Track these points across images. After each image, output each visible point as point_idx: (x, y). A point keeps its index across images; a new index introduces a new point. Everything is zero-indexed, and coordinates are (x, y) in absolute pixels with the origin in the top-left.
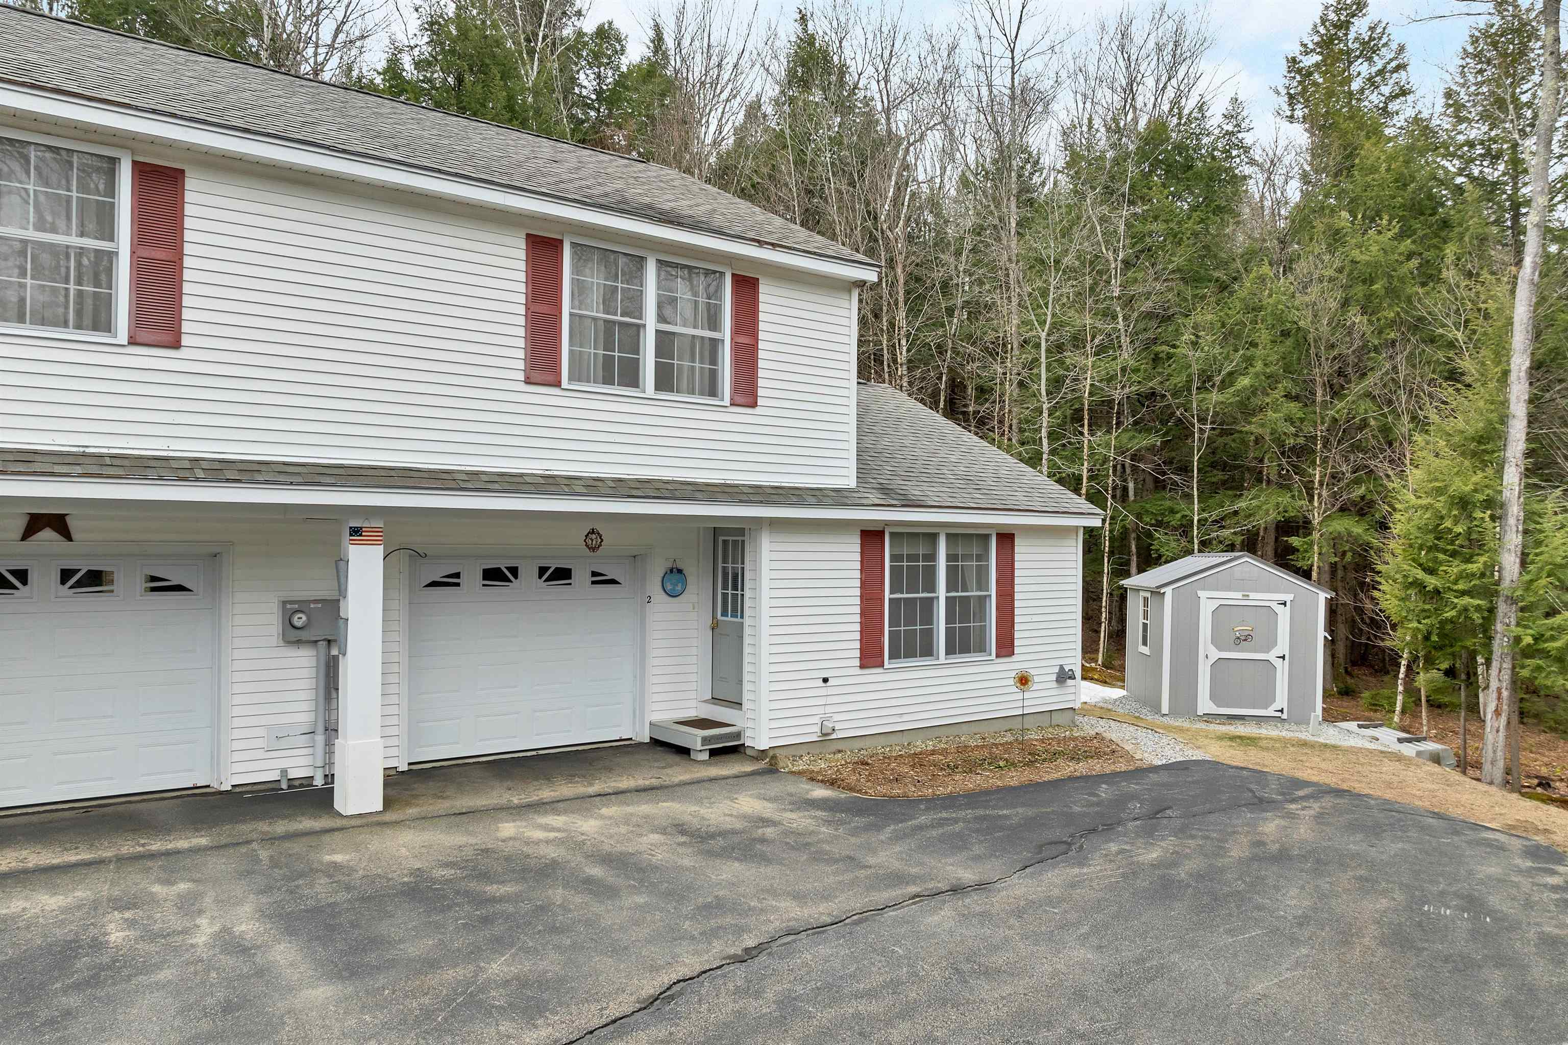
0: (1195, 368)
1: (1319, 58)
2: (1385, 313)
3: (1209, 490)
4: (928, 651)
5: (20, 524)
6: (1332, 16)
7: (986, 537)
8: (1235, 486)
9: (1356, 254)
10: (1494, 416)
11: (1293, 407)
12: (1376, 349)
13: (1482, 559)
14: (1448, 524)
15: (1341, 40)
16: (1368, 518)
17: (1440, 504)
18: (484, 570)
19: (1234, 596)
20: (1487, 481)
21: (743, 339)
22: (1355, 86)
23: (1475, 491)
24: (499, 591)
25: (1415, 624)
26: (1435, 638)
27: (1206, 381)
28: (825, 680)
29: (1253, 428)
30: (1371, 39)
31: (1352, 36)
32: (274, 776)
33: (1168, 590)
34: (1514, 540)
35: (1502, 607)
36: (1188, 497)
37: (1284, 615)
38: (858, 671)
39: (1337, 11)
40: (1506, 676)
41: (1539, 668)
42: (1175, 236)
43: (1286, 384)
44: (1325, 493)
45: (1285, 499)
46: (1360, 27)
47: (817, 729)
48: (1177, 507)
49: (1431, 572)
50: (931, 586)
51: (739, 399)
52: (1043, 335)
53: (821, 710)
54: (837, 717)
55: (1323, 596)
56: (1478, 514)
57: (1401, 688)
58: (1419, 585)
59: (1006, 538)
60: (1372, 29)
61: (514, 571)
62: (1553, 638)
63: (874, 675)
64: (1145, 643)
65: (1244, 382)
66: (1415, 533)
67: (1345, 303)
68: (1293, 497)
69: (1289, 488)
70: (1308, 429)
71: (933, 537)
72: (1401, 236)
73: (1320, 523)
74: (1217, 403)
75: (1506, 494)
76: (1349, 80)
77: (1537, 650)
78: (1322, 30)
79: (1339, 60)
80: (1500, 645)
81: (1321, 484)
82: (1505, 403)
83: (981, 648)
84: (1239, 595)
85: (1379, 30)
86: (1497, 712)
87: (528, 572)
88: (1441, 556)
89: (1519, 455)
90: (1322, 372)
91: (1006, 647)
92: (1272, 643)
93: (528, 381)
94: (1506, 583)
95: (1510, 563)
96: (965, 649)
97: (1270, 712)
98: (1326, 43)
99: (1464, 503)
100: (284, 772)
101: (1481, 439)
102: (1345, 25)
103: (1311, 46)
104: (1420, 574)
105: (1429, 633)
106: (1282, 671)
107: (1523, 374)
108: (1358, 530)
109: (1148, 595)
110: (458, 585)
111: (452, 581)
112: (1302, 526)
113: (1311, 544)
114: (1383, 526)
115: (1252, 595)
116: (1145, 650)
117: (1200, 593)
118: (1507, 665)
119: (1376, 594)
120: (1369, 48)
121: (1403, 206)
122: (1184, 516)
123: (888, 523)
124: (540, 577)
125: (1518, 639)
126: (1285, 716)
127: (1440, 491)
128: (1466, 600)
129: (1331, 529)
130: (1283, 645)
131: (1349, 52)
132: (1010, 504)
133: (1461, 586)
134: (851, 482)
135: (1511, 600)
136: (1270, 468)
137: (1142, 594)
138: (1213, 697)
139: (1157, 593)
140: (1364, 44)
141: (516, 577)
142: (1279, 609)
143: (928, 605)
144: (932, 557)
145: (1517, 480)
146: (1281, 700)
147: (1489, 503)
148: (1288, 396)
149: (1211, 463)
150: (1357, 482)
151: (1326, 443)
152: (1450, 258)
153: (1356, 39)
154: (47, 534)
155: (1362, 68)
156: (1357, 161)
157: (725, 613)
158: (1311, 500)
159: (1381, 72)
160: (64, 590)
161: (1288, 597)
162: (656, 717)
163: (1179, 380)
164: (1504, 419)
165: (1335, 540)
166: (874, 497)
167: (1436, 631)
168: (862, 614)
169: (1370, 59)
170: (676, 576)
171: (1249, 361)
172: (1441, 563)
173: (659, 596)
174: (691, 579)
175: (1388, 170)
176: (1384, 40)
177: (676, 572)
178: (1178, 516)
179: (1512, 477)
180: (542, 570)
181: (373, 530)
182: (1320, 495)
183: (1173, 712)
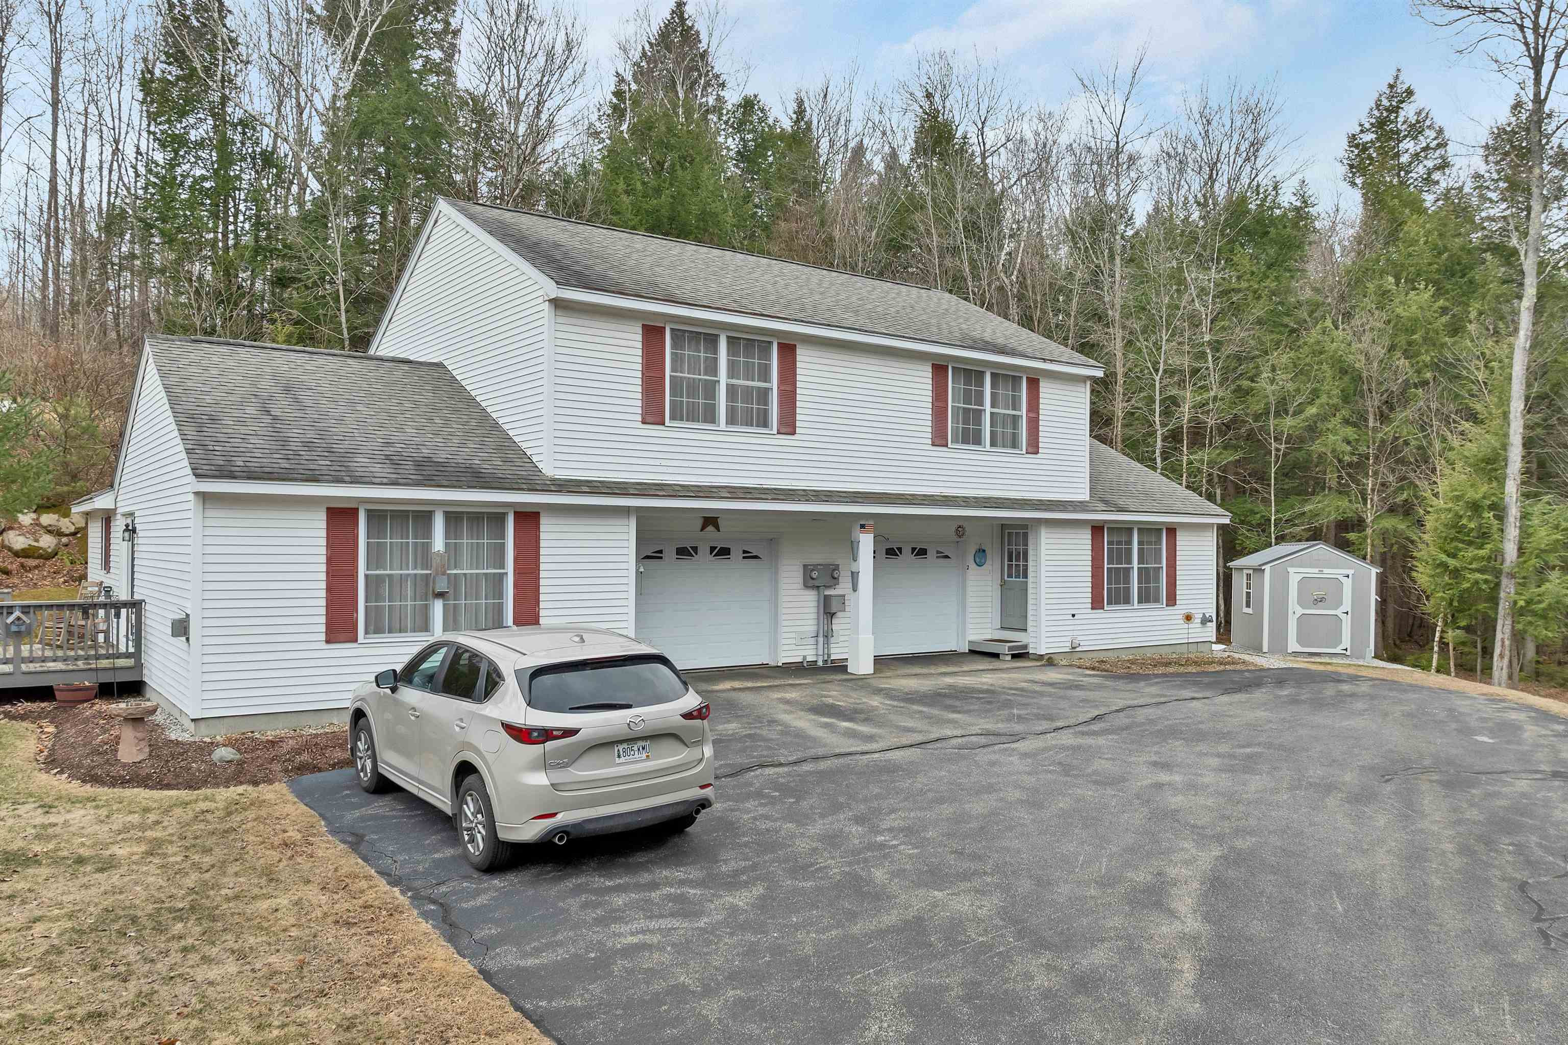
0: (1272, 399)
1: (1374, 136)
2: (1423, 357)
3: (1283, 495)
4: (1127, 600)
5: (699, 523)
6: (1385, 103)
7: (1160, 530)
8: (1303, 493)
9: (1399, 310)
10: (1497, 445)
11: (1350, 432)
12: (1416, 386)
13: (1488, 546)
14: (1464, 521)
15: (1392, 122)
16: (1410, 518)
17: (1459, 508)
19: (1313, 572)
20: (1493, 491)
21: (1031, 415)
22: (1404, 159)
23: (1484, 497)
24: (894, 562)
25: (1440, 594)
26: (1455, 604)
27: (1282, 410)
28: (1073, 616)
29: (1317, 447)
30: (1418, 122)
31: (1401, 119)
32: (800, 659)
33: (1267, 568)
34: (1512, 532)
35: (1505, 581)
36: (1267, 502)
37: (1347, 584)
38: (1090, 611)
39: (1390, 98)
40: (1508, 629)
41: (1530, 623)
42: (1255, 292)
43: (1345, 412)
44: (1376, 498)
45: (1344, 503)
46: (1408, 112)
47: (1069, 644)
48: (1256, 510)
49: (1454, 556)
50: (1129, 561)
51: (1030, 450)
52: (1157, 378)
53: (1071, 633)
54: (1080, 638)
55: (1374, 571)
56: (1486, 515)
57: (1436, 649)
58: (1444, 565)
59: (1172, 531)
60: (1419, 113)
62: (1540, 602)
63: (1099, 613)
64: (1248, 605)
65: (1312, 410)
66: (1441, 528)
67: (1392, 348)
68: (1350, 501)
69: (1347, 494)
70: (1362, 449)
71: (1130, 530)
72: (1436, 296)
73: (1372, 522)
74: (1291, 427)
75: (1507, 499)
76: (1397, 155)
77: (1530, 611)
78: (1376, 113)
79: (1391, 138)
80: (1503, 607)
81: (1373, 490)
82: (1506, 435)
83: (1157, 600)
84: (1316, 570)
85: (1423, 115)
86: (1502, 656)
88: (1461, 545)
89: (1516, 472)
90: (1372, 403)
91: (1172, 600)
92: (1339, 603)
93: (933, 445)
94: (1507, 563)
95: (1510, 550)
96: (1148, 601)
97: (1338, 650)
98: (1380, 124)
99: (1475, 507)
100: (805, 657)
101: (1488, 461)
102: (1396, 110)
103: (1367, 126)
104: (1444, 557)
105: (1452, 600)
106: (1346, 622)
107: (1518, 414)
108: (1402, 526)
109: (1251, 572)
112: (1359, 524)
113: (1366, 537)
114: (1420, 523)
115: (1326, 571)
116: (1250, 611)
117: (1289, 569)
118: (1509, 622)
119: (1414, 574)
120: (1416, 130)
121: (1438, 271)
122: (1263, 516)
123: (1106, 521)
124: (912, 554)
125: (1515, 603)
126: (1348, 653)
127: (1458, 498)
128: (1478, 576)
129: (1381, 526)
130: (1347, 605)
131: (1398, 132)
132: (1175, 509)
133: (1473, 566)
134: (1086, 497)
135: (1512, 576)
136: (1331, 478)
137: (1245, 571)
138: (1299, 641)
139: (1259, 570)
140: (1412, 126)
142: (1344, 580)
143: (1128, 571)
144: (1129, 542)
145: (1515, 490)
146: (1346, 642)
147: (1493, 507)
148: (1346, 422)
149: (1285, 473)
150: (1402, 489)
151: (1377, 458)
152: (1473, 315)
153: (1405, 122)
154: (710, 528)
155: (1408, 145)
156: (1401, 235)
157: (1010, 576)
158: (1365, 504)
159: (1425, 149)
160: (711, 557)
161: (1350, 572)
162: (972, 638)
163: (1259, 407)
164: (1505, 447)
165: (1384, 535)
166: (1101, 506)
167: (1456, 599)
168: (1092, 577)
169: (1415, 138)
170: (981, 554)
171: (1316, 394)
172: (1460, 550)
173: (973, 565)
174: (989, 556)
175: (1426, 243)
176: (1428, 123)
177: (981, 551)
178: (1258, 516)
179: (1512, 488)
180: (913, 550)
181: (870, 525)
182: (1372, 500)
183: (1271, 651)
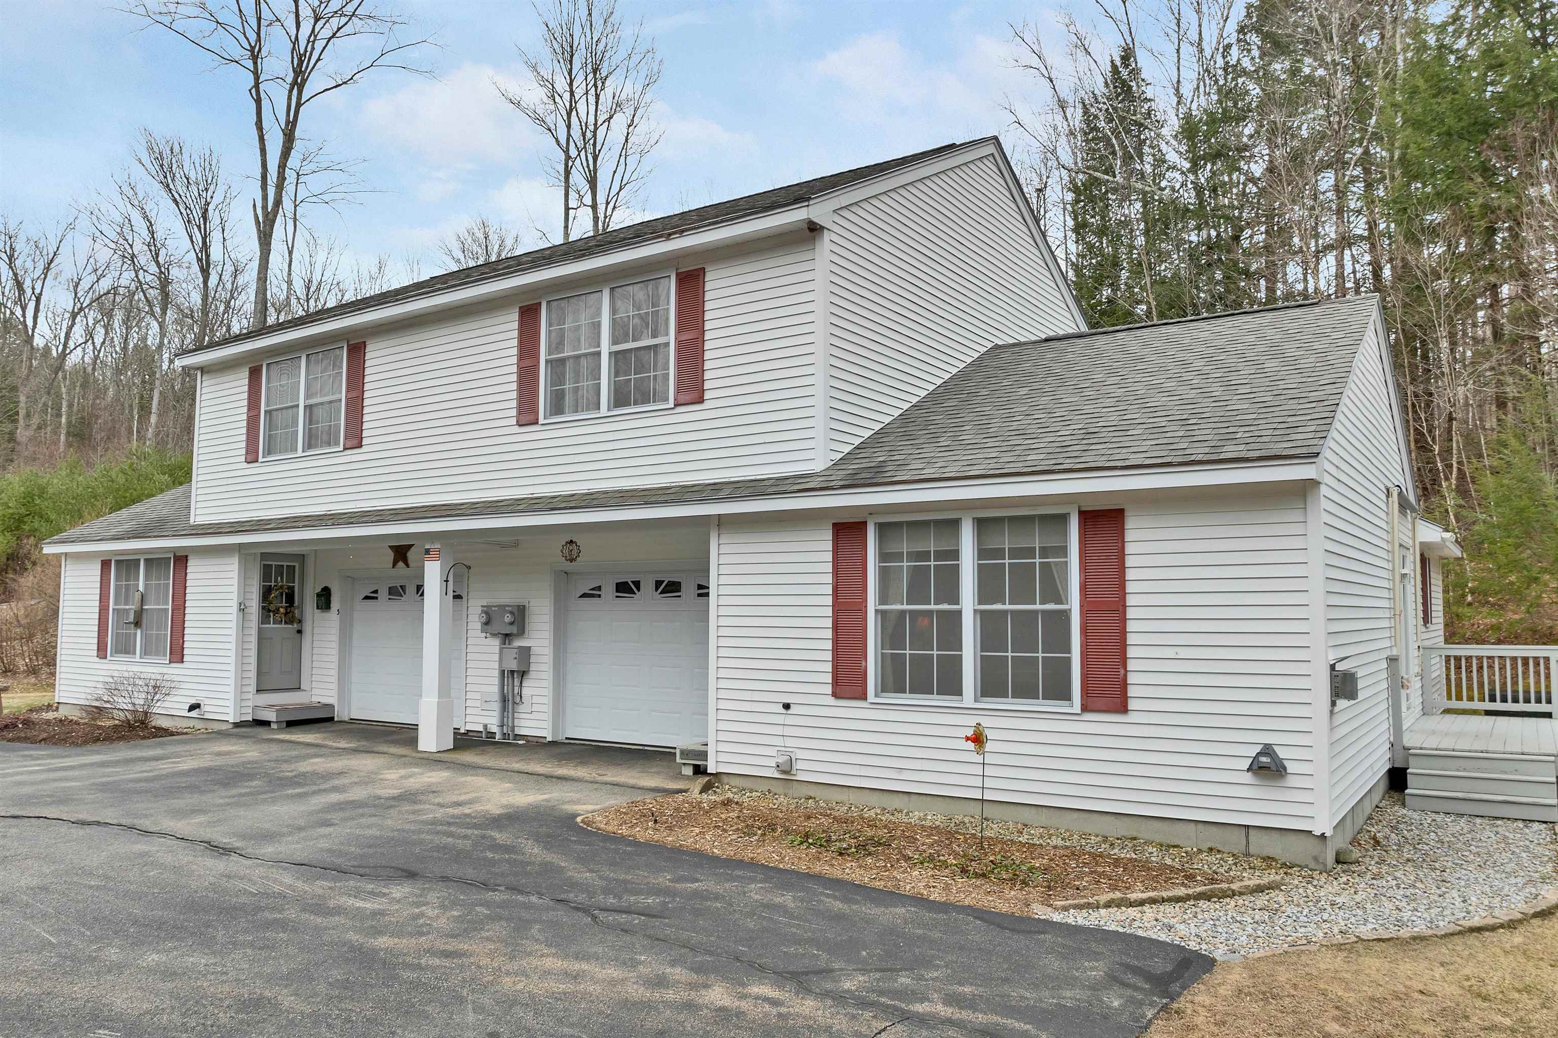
4: (947, 687)
7: (1063, 519)
18: (617, 584)
21: (686, 336)
24: (627, 603)
32: (480, 728)
38: (831, 701)
47: (771, 762)
50: (951, 592)
51: (684, 398)
53: (780, 742)
54: (800, 754)
59: (1104, 517)
61: (637, 584)
63: (851, 708)
71: (951, 524)
83: (1056, 693)
87: (648, 586)
91: (1107, 696)
96: (1026, 692)
110: (599, 596)
111: (593, 594)
123: (871, 510)
124: (656, 590)
134: (818, 465)
141: (639, 590)
168: (835, 629)
180: (658, 583)
181: (435, 550)
